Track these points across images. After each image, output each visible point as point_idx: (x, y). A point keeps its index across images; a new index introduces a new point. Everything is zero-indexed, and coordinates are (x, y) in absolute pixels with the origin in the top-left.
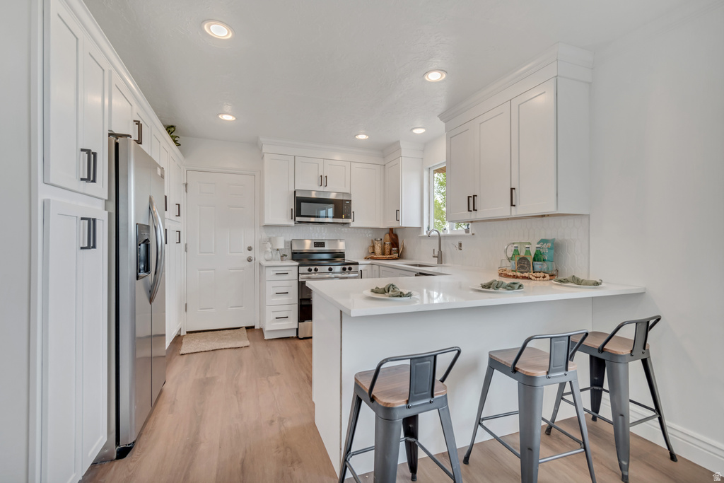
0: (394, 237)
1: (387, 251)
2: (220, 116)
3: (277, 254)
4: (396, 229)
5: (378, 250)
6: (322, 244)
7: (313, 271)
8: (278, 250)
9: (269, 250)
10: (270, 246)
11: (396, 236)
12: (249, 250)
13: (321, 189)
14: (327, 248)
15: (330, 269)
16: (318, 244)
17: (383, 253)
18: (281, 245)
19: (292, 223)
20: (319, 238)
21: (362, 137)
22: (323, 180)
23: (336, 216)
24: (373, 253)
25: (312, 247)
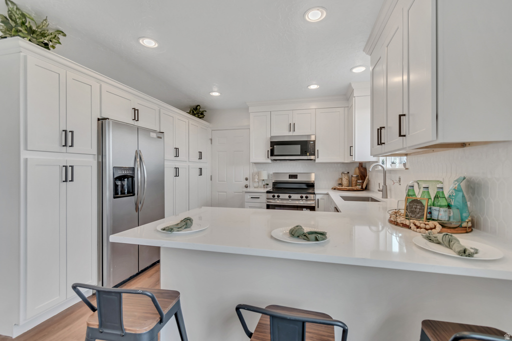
0: (362, 170)
1: (354, 183)
2: (211, 94)
3: (262, 183)
4: (366, 163)
5: (345, 182)
6: (295, 176)
7: (276, 197)
8: (263, 180)
9: (256, 180)
10: (257, 178)
11: (365, 169)
12: (247, 180)
13: (291, 134)
14: (299, 179)
15: (290, 197)
16: (291, 176)
17: (350, 184)
18: (265, 177)
19: (269, 161)
20: (293, 171)
21: (313, 87)
22: (292, 127)
23: (302, 154)
24: (341, 184)
25: (287, 179)
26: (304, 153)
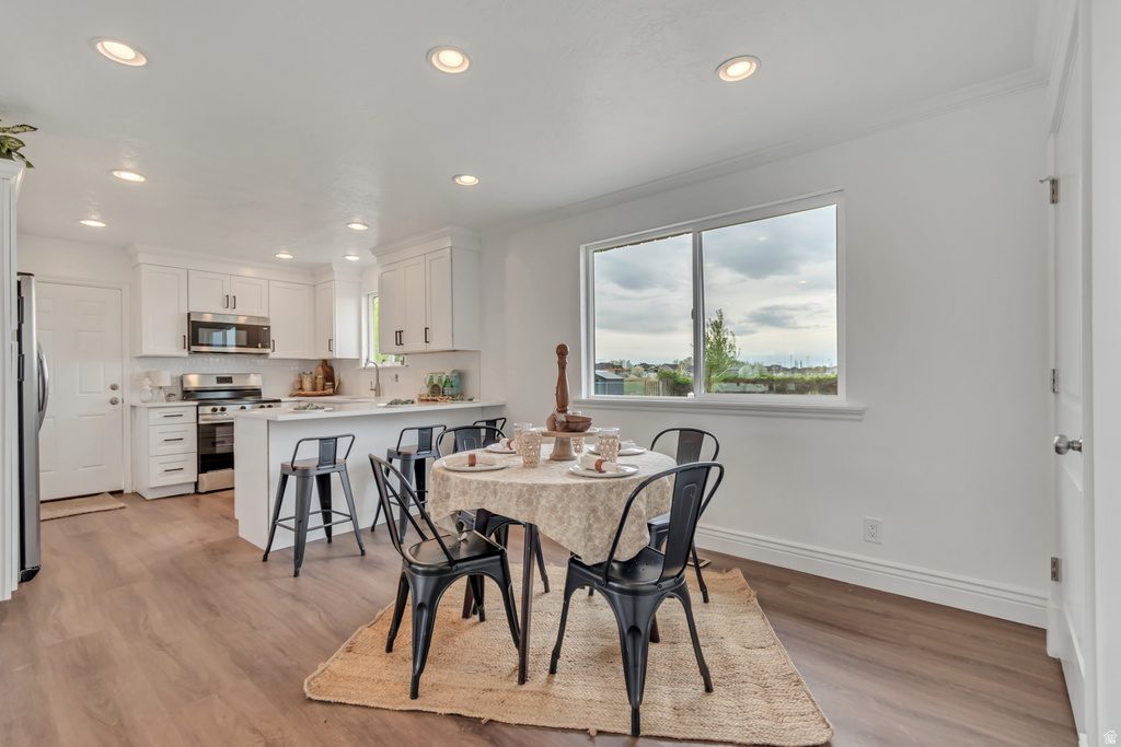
0: (328, 370)
1: (320, 386)
2: (83, 222)
3: (159, 393)
4: (331, 360)
5: (307, 385)
6: (229, 380)
7: (219, 411)
8: (161, 388)
9: (148, 388)
10: (149, 383)
11: (332, 369)
12: (113, 389)
13: (228, 311)
14: (235, 384)
15: (243, 408)
16: (220, 380)
17: (314, 389)
18: (166, 382)
19: (185, 353)
20: (225, 372)
21: (284, 256)
22: (230, 301)
23: (249, 345)
24: (301, 389)
25: (213, 384)
26: (252, 343)
